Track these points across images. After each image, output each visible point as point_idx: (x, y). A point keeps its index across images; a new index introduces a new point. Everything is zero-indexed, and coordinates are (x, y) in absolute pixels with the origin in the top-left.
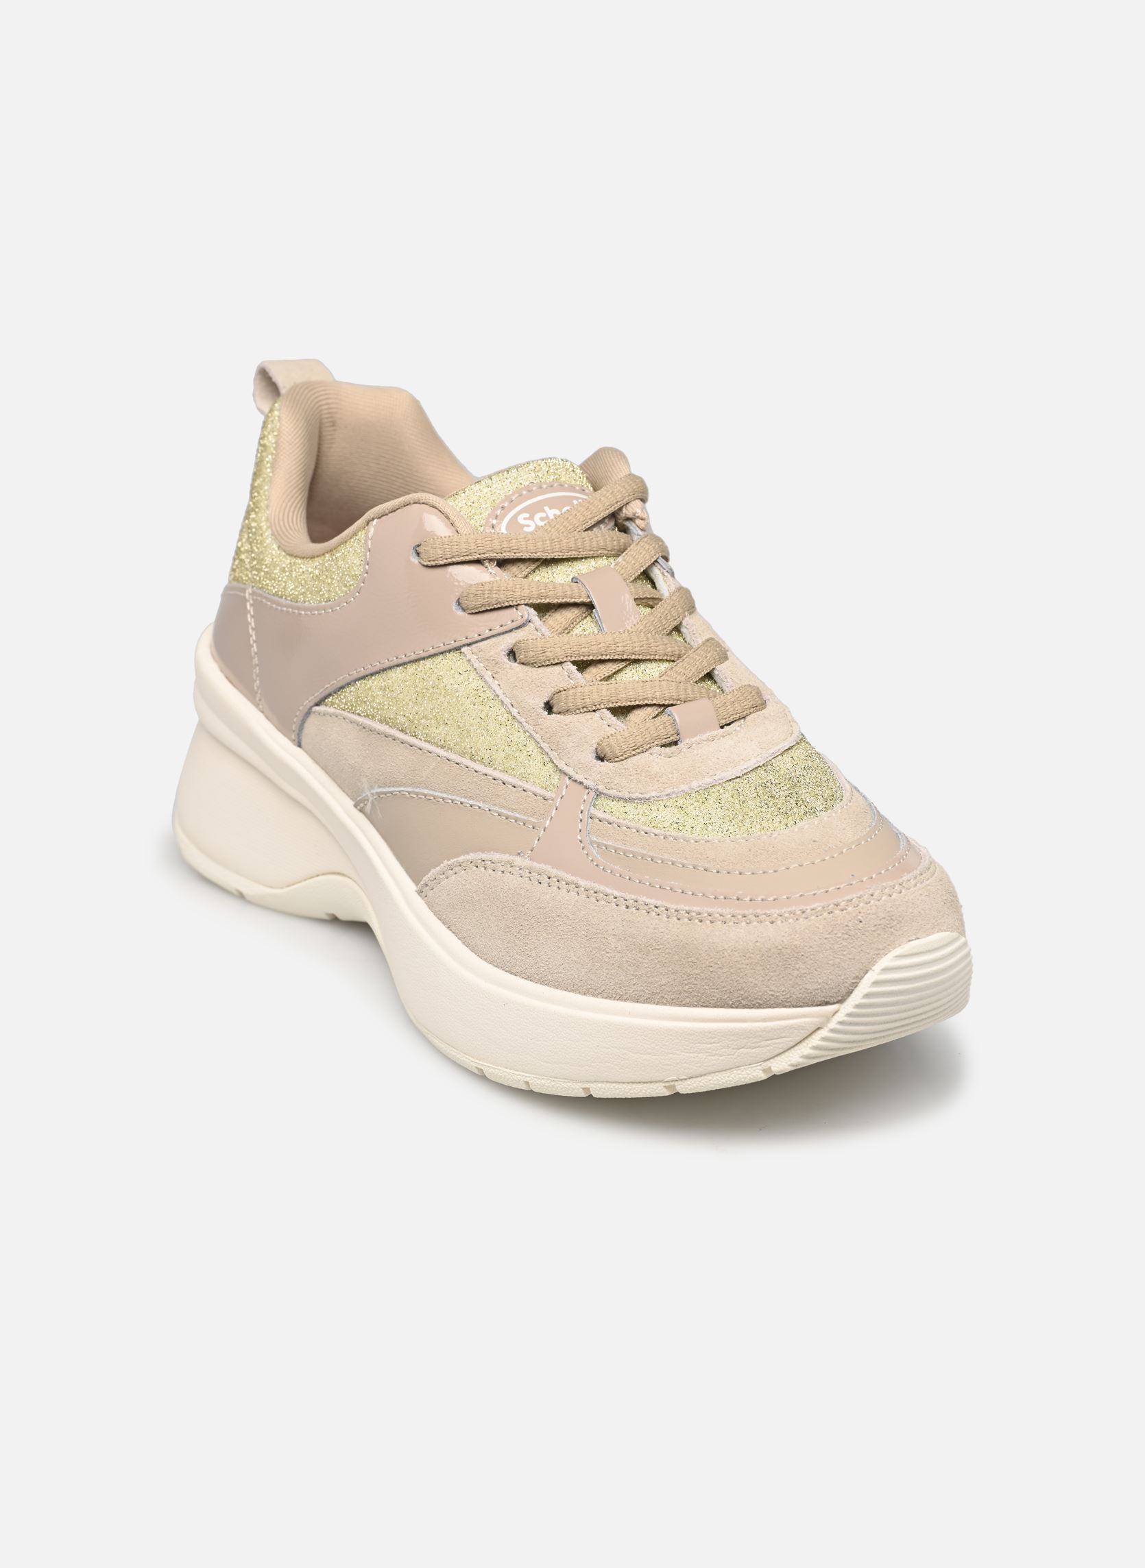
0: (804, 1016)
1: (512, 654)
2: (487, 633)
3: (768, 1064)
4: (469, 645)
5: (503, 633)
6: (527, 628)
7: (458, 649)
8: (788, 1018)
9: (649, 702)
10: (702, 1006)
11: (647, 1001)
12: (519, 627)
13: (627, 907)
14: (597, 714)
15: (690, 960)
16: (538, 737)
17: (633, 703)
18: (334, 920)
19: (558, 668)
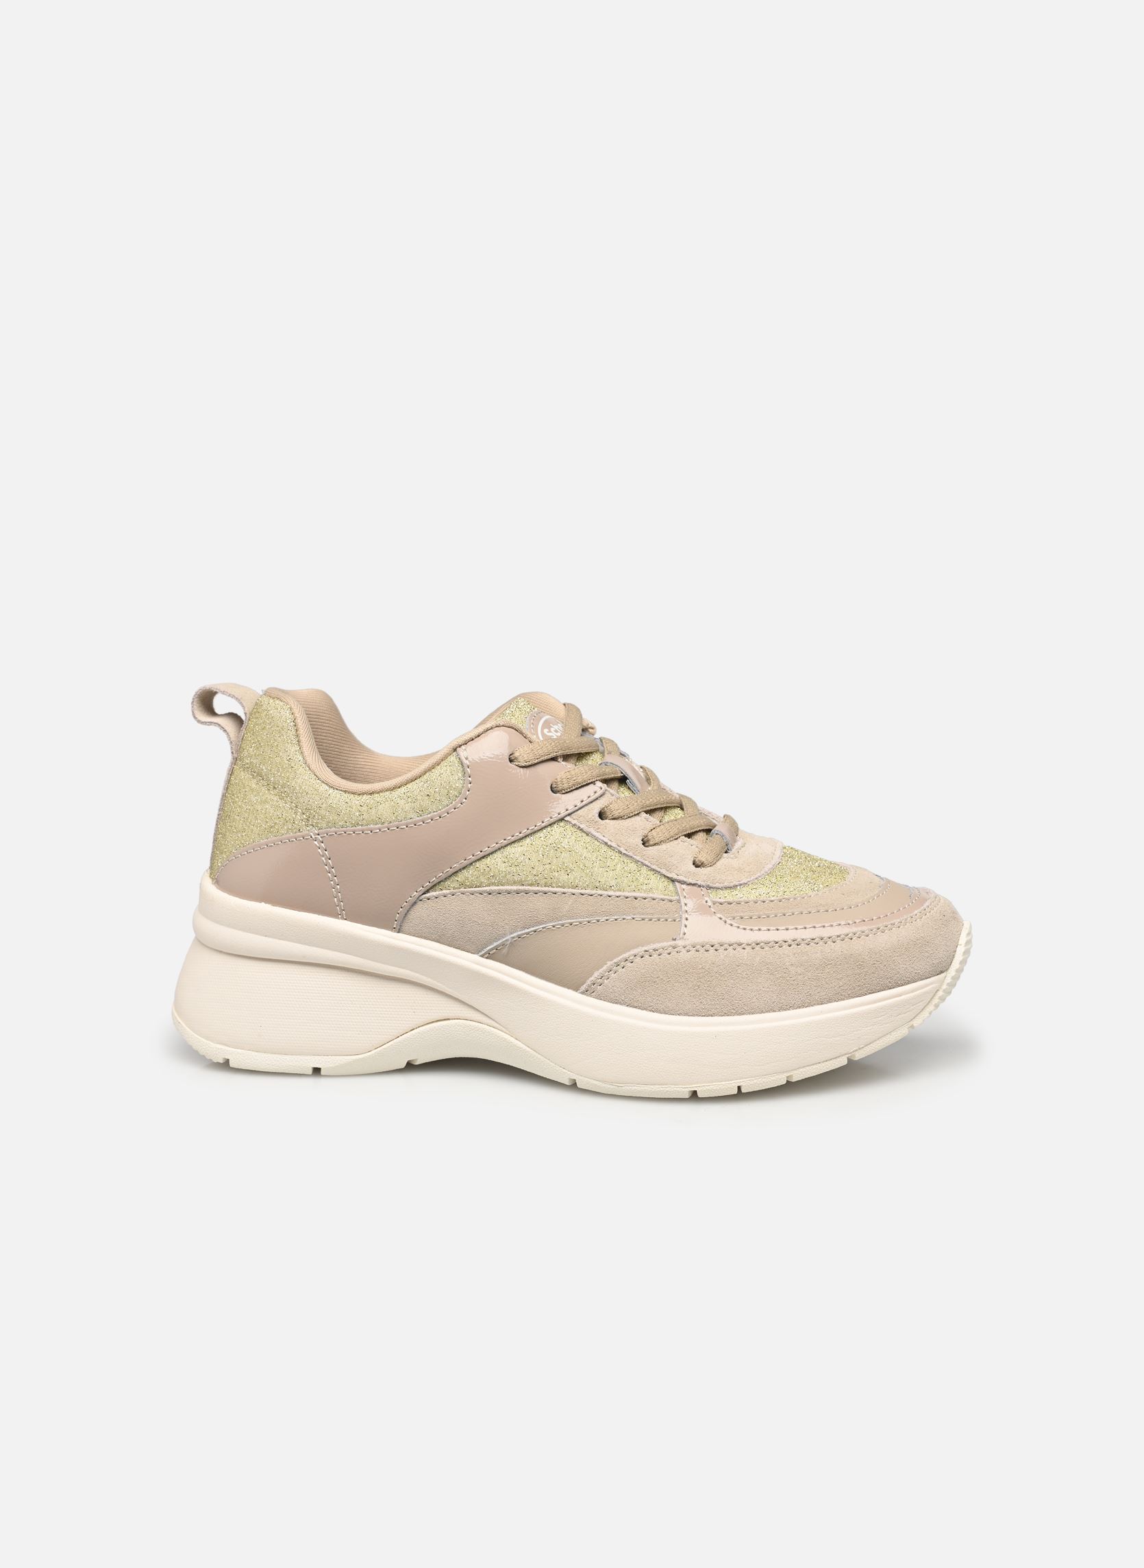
0: (931, 984)
1: (602, 815)
2: (580, 805)
3: (911, 1023)
4: (569, 815)
5: (592, 802)
6: (606, 796)
7: (562, 819)
8: (922, 987)
9: (697, 829)
10: (870, 993)
11: (830, 1001)
12: (601, 796)
13: (790, 946)
14: (679, 840)
15: (857, 964)
16: (646, 862)
17: (693, 831)
18: (410, 1067)
19: (637, 818)
